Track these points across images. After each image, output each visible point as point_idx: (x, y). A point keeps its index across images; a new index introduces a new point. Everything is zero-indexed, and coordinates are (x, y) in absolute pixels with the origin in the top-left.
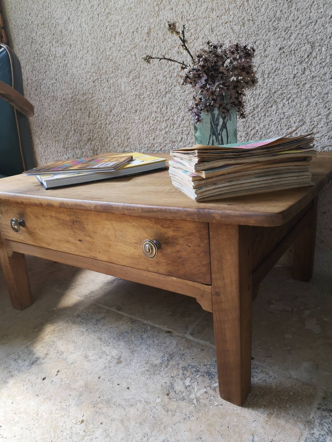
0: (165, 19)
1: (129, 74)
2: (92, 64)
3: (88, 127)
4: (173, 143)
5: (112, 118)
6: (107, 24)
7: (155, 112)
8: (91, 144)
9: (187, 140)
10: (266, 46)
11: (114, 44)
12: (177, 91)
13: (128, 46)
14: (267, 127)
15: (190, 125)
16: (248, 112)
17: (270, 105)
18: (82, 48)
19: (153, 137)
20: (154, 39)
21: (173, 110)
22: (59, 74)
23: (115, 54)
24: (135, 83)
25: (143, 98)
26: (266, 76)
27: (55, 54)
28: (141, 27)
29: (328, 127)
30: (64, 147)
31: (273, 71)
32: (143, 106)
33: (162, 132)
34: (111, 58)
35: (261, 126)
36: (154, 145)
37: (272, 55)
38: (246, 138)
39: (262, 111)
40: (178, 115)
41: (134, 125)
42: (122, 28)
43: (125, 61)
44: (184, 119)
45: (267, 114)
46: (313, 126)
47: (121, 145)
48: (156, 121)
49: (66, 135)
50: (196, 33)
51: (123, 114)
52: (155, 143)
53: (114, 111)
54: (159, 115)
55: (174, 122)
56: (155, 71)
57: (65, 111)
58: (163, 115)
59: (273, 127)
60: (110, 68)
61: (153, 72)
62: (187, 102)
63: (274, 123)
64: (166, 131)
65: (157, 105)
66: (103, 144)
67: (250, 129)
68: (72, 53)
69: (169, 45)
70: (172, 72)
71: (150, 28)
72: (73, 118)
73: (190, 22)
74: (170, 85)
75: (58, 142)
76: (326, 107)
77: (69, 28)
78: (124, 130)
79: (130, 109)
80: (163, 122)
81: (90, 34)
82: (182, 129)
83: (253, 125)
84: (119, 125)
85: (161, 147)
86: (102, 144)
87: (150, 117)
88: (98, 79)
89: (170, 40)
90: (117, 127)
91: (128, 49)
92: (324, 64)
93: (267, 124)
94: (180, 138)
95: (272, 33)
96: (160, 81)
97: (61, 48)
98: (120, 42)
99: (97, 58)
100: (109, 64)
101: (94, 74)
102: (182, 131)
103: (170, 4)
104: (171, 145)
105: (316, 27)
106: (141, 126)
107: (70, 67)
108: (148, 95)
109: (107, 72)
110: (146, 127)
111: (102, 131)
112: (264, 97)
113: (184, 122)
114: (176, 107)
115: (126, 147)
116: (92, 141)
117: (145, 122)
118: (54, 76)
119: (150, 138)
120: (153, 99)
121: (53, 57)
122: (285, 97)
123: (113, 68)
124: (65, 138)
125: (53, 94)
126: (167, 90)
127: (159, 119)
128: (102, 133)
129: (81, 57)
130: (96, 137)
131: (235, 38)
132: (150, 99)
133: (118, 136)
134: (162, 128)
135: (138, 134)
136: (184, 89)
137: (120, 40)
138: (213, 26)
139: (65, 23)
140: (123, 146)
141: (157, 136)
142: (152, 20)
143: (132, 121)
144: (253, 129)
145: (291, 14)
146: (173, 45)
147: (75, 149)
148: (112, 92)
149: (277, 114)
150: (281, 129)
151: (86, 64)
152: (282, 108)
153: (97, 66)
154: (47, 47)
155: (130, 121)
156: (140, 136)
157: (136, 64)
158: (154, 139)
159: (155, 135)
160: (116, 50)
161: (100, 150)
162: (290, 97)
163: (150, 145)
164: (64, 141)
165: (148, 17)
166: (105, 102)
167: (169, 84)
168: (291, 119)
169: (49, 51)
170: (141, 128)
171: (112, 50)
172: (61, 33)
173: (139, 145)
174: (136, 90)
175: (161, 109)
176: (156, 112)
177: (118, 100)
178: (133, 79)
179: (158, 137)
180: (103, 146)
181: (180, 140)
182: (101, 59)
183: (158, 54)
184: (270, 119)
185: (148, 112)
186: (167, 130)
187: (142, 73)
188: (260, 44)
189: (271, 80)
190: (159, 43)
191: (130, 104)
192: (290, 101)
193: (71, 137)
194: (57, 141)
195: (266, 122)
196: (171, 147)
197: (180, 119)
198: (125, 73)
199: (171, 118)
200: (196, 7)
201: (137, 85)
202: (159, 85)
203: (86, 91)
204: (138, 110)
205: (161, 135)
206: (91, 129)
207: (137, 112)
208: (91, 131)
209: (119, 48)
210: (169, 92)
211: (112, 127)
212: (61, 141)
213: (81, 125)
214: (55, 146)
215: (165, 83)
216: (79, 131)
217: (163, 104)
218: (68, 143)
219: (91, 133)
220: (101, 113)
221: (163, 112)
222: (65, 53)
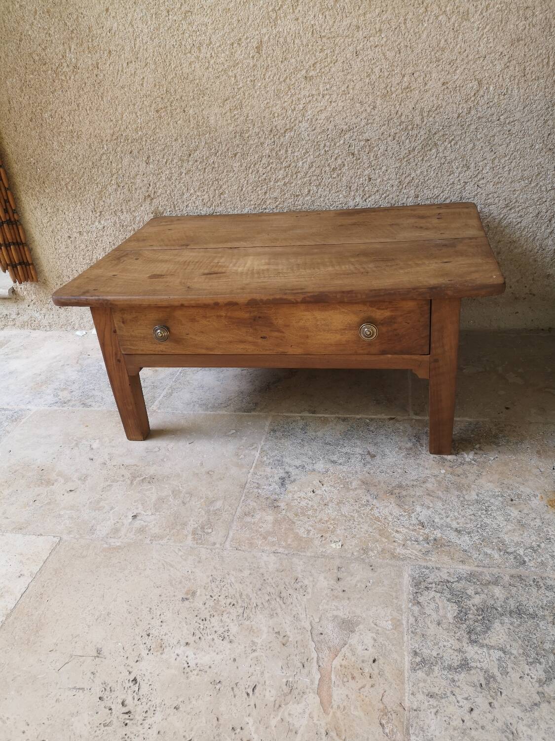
0: (285, 32)
1: (224, 102)
2: (155, 85)
3: (145, 179)
4: (296, 198)
5: (193, 165)
6: (184, 27)
7: (267, 156)
8: (151, 204)
9: (317, 192)
10: (427, 78)
11: (198, 57)
12: (303, 129)
13: (223, 63)
14: (425, 173)
15: (321, 174)
16: (402, 157)
17: (429, 148)
18: (133, 59)
19: (263, 191)
20: (267, 57)
21: (296, 154)
22: (85, 96)
23: (199, 73)
24: (235, 115)
25: (248, 137)
26: (425, 114)
27: (76, 64)
28: (247, 38)
29: (494, 172)
30: (94, 211)
31: (434, 109)
32: (248, 148)
33: (279, 183)
34: (191, 77)
35: (418, 172)
37: (433, 91)
38: (398, 187)
39: (419, 155)
40: (304, 161)
41: (231, 175)
42: (213, 36)
43: (218, 83)
44: (312, 166)
45: (425, 159)
46: (477, 172)
47: (209, 204)
48: (269, 168)
49: (100, 193)
50: (334, 55)
51: (214, 158)
53: (196, 154)
54: (274, 160)
55: (298, 169)
56: (269, 101)
57: (99, 155)
58: (279, 160)
59: (432, 173)
60: (189, 92)
61: (266, 102)
62: (319, 143)
63: (433, 169)
64: (285, 182)
65: (270, 147)
66: (175, 203)
67: (404, 176)
68: (114, 64)
69: (292, 67)
70: (296, 104)
71: (261, 41)
72: (114, 165)
73: (324, 40)
74: (292, 121)
75: (81, 203)
76: (492, 150)
77: (108, 24)
78: (213, 181)
79: (225, 152)
80: (281, 169)
81: (151, 38)
82: (310, 178)
83: (408, 172)
84: (206, 175)
85: (277, 203)
86: (173, 203)
87: (259, 163)
88: (167, 107)
89: (293, 60)
90: (202, 177)
91: (222, 67)
92: (491, 104)
93: (426, 170)
94: (307, 190)
95: (435, 65)
96: (276, 115)
97: (89, 55)
99: (165, 76)
100: (189, 86)
102: (310, 180)
103: (294, 12)
104: (292, 200)
105: (484, 63)
106: (243, 175)
107: (109, 87)
108: (255, 132)
109: (183, 98)
110: (252, 177)
111: (172, 184)
112: (422, 138)
113: (314, 168)
114: (301, 150)
115: (218, 206)
116: (152, 199)
117: (251, 170)
118: (73, 98)
119: (259, 192)
120: (265, 138)
121: (71, 68)
122: (447, 139)
123: (195, 92)
124: (98, 196)
125: (71, 127)
126: (288, 127)
127: (273, 166)
128: (173, 187)
129: (133, 72)
130: (161, 193)
131: (387, 66)
132: (260, 138)
133: (204, 191)
135: (239, 187)
136: (314, 126)
137: (209, 54)
138: (358, 48)
139: (99, 16)
140: (212, 205)
141: (270, 189)
142: (264, 31)
143: (229, 169)
144: (408, 177)
145: (457, 45)
146: (299, 67)
147: (119, 214)
148: (193, 128)
149: (437, 158)
150: (442, 176)
151: (142, 84)
152: (443, 151)
153: (165, 89)
154: (57, 50)
155: (225, 169)
156: (242, 190)
157: (236, 90)
158: (266, 193)
160: (200, 67)
161: (169, 212)
162: (453, 139)
163: (259, 202)
164: (94, 201)
165: (259, 25)
166: (180, 141)
167: (291, 119)
168: (453, 164)
169: (61, 57)
170: (244, 180)
171: (193, 66)
172: (89, 31)
173: (241, 202)
174: (236, 126)
175: (277, 152)
177: (203, 139)
178: (230, 109)
180: (174, 207)
181: (307, 193)
182: (172, 78)
183: (273, 78)
184: (429, 164)
185: (256, 157)
186: (287, 180)
187: (247, 103)
188: (419, 76)
189: (431, 119)
190: (276, 62)
191: (224, 145)
192: (453, 143)
193: (110, 195)
194: (80, 201)
195: (424, 168)
196: (293, 203)
197: (306, 166)
198: (216, 100)
199: (293, 164)
200: (334, 22)
201: (237, 118)
202: (274, 120)
203: (143, 125)
204: (239, 154)
205: (276, 188)
206: (152, 182)
207: (237, 156)
208: (151, 184)
209: (207, 64)
210: (291, 129)
211: (191, 178)
212: (88, 202)
213: (131, 176)
214: (74, 210)
215: (284, 117)
216: (127, 185)
217: (281, 145)
218: (104, 204)
219: (151, 188)
220: (172, 158)
221: (280, 156)
222: (98, 64)
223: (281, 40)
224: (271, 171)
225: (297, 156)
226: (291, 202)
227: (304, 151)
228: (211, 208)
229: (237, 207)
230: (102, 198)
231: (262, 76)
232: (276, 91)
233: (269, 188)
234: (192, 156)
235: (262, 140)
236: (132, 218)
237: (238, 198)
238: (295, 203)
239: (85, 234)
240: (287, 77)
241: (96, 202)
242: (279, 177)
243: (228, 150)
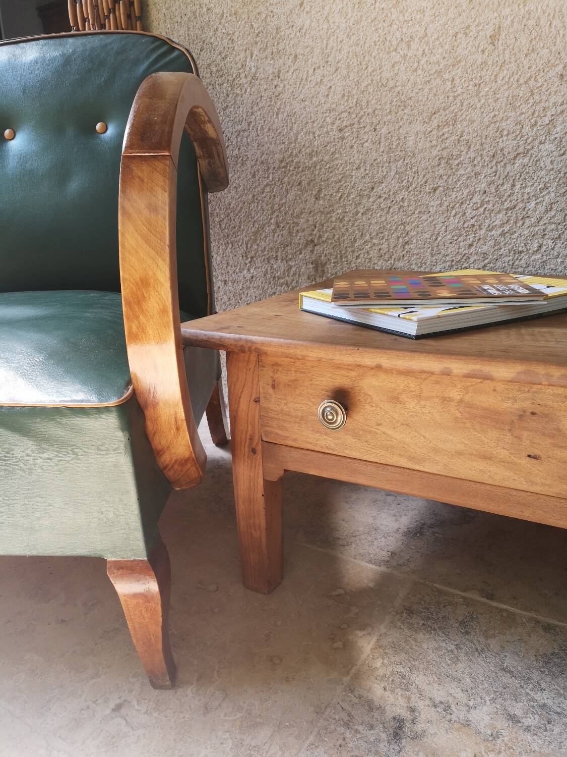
0: (539, 10)
1: (431, 116)
2: (343, 96)
3: (310, 219)
4: (517, 256)
5: (374, 202)
6: (394, 17)
7: (482, 192)
8: (312, 251)
9: (553, 249)
11: (405, 56)
12: (545, 154)
13: (438, 62)
18: (322, 64)
19: (468, 242)
20: (504, 49)
21: (527, 190)
22: (259, 113)
23: (402, 77)
24: (443, 134)
25: (458, 165)
27: (256, 73)
28: (479, 24)
30: (245, 255)
32: (454, 180)
33: (494, 232)
34: (391, 83)
36: (469, 258)
40: (538, 201)
41: (424, 217)
42: (431, 26)
43: (426, 90)
44: (551, 209)
47: (387, 256)
48: (481, 210)
49: (255, 234)
51: (404, 194)
52: (471, 254)
53: (381, 188)
54: (491, 199)
55: (527, 213)
56: (497, 113)
57: (262, 186)
58: (500, 198)
60: (385, 103)
61: (492, 115)
64: (502, 231)
65: (489, 179)
66: (343, 252)
68: (298, 71)
69: (542, 62)
70: (538, 116)
71: (499, 27)
72: (277, 199)
74: (529, 141)
75: (232, 246)
77: (299, 22)
78: (398, 225)
79: (421, 186)
80: (499, 212)
81: (348, 35)
82: (544, 227)
84: (389, 216)
85: (486, 261)
86: (340, 252)
87: (468, 202)
88: (353, 124)
89: (546, 51)
90: (384, 219)
91: (436, 68)
94: (536, 245)
96: (505, 133)
97: (272, 62)
98: (420, 53)
99: (358, 84)
100: (386, 96)
101: (345, 115)
102: (544, 230)
104: (511, 258)
106: (441, 219)
107: (287, 100)
108: (470, 158)
109: (376, 112)
110: (453, 222)
111: (344, 226)
113: (553, 213)
114: (536, 184)
115: (399, 260)
116: (315, 245)
117: (454, 212)
118: (244, 116)
119: (461, 244)
120: (483, 166)
121: (249, 78)
123: (394, 103)
124: (253, 237)
126: (521, 150)
127: (490, 206)
128: (343, 230)
129: (319, 80)
130: (327, 239)
132: (475, 165)
133: (383, 238)
134: (494, 224)
135: (432, 235)
136: (564, 149)
137: (421, 50)
139: (291, 12)
140: (391, 257)
141: (479, 240)
143: (423, 208)
146: (553, 61)
147: (272, 261)
148: (383, 152)
151: (328, 95)
153: (355, 100)
154: (237, 59)
155: (416, 209)
156: (436, 239)
157: (451, 98)
158: (471, 245)
159: (475, 237)
160: (406, 69)
161: (334, 263)
163: (459, 257)
164: (247, 244)
165: (499, 4)
166: (362, 170)
167: (528, 138)
169: (240, 66)
170: (442, 224)
171: (396, 68)
172: (277, 33)
173: (432, 256)
174: (443, 149)
175: (498, 186)
176: (485, 192)
177: (393, 168)
178: (439, 126)
179: (482, 242)
180: (341, 257)
181: (536, 249)
182: (366, 86)
183: (509, 79)
185: (465, 192)
186: (506, 228)
187: (464, 116)
190: (518, 56)
191: (421, 176)
193: (266, 237)
194: (231, 242)
196: (511, 263)
197: (541, 208)
198: (421, 114)
199: (521, 205)
201: (447, 139)
202: (501, 140)
203: (320, 148)
204: (441, 188)
205: (489, 238)
206: (319, 222)
207: (438, 192)
208: (317, 226)
209: (416, 65)
210: (525, 154)
211: (369, 219)
212: (240, 244)
213: (295, 215)
214: (223, 254)
215: (517, 136)
216: (288, 225)
217: (506, 177)
218: (258, 248)
219: (316, 230)
220: (349, 192)
221: (502, 193)
222: (279, 72)
223: (532, 22)
224: (483, 214)
225: (528, 193)
226: (508, 262)
227: (542, 185)
228: (389, 262)
229: (425, 264)
230: (256, 240)
231: (493, 78)
232: (510, 98)
233: (477, 238)
234: (375, 190)
235: (478, 169)
236: (286, 269)
237: (429, 251)
238: (513, 264)
239: (230, 283)
240: (530, 78)
241: (249, 245)
242: (495, 223)
243: (426, 182)
